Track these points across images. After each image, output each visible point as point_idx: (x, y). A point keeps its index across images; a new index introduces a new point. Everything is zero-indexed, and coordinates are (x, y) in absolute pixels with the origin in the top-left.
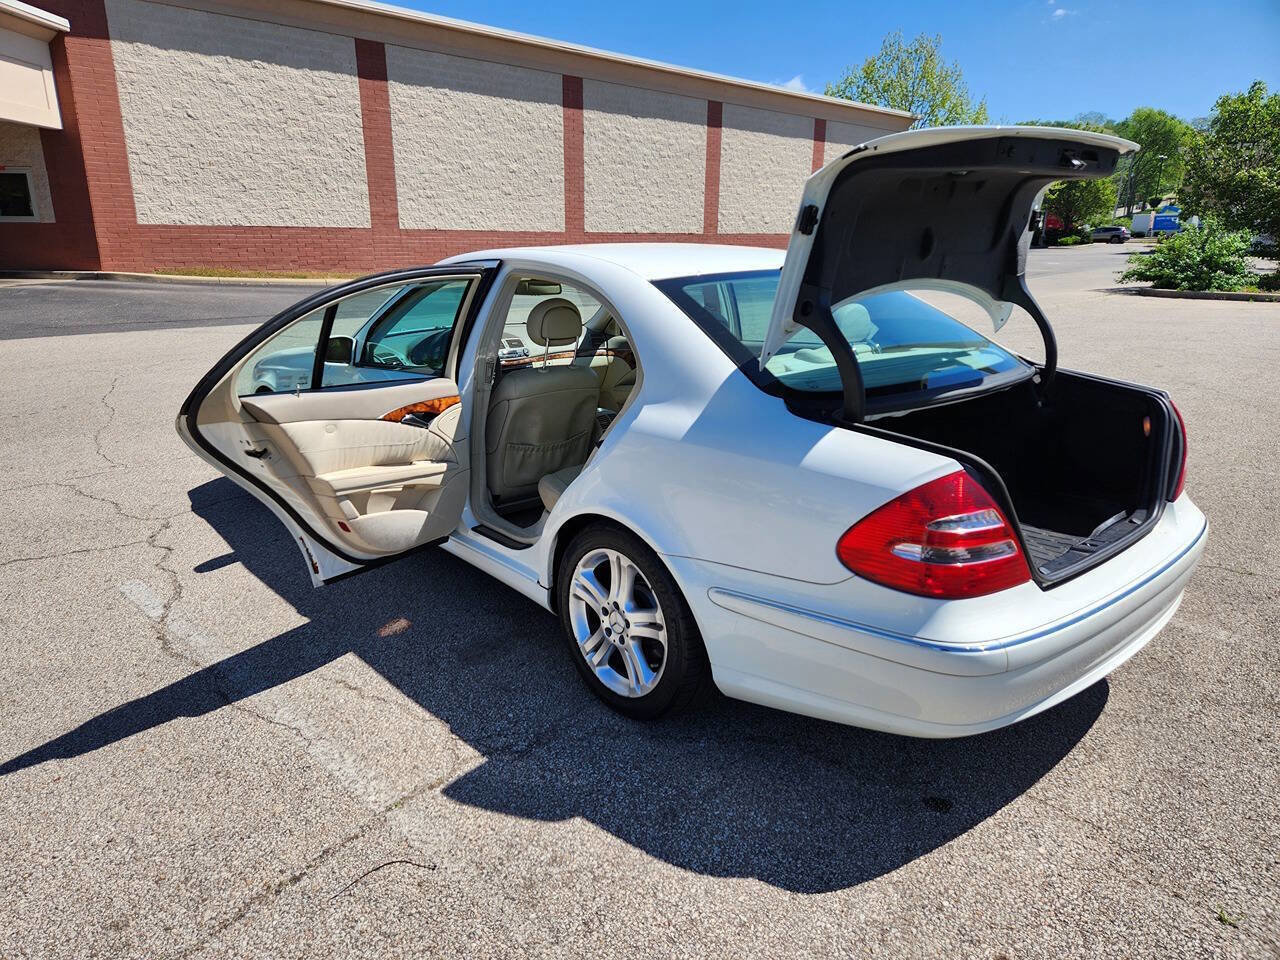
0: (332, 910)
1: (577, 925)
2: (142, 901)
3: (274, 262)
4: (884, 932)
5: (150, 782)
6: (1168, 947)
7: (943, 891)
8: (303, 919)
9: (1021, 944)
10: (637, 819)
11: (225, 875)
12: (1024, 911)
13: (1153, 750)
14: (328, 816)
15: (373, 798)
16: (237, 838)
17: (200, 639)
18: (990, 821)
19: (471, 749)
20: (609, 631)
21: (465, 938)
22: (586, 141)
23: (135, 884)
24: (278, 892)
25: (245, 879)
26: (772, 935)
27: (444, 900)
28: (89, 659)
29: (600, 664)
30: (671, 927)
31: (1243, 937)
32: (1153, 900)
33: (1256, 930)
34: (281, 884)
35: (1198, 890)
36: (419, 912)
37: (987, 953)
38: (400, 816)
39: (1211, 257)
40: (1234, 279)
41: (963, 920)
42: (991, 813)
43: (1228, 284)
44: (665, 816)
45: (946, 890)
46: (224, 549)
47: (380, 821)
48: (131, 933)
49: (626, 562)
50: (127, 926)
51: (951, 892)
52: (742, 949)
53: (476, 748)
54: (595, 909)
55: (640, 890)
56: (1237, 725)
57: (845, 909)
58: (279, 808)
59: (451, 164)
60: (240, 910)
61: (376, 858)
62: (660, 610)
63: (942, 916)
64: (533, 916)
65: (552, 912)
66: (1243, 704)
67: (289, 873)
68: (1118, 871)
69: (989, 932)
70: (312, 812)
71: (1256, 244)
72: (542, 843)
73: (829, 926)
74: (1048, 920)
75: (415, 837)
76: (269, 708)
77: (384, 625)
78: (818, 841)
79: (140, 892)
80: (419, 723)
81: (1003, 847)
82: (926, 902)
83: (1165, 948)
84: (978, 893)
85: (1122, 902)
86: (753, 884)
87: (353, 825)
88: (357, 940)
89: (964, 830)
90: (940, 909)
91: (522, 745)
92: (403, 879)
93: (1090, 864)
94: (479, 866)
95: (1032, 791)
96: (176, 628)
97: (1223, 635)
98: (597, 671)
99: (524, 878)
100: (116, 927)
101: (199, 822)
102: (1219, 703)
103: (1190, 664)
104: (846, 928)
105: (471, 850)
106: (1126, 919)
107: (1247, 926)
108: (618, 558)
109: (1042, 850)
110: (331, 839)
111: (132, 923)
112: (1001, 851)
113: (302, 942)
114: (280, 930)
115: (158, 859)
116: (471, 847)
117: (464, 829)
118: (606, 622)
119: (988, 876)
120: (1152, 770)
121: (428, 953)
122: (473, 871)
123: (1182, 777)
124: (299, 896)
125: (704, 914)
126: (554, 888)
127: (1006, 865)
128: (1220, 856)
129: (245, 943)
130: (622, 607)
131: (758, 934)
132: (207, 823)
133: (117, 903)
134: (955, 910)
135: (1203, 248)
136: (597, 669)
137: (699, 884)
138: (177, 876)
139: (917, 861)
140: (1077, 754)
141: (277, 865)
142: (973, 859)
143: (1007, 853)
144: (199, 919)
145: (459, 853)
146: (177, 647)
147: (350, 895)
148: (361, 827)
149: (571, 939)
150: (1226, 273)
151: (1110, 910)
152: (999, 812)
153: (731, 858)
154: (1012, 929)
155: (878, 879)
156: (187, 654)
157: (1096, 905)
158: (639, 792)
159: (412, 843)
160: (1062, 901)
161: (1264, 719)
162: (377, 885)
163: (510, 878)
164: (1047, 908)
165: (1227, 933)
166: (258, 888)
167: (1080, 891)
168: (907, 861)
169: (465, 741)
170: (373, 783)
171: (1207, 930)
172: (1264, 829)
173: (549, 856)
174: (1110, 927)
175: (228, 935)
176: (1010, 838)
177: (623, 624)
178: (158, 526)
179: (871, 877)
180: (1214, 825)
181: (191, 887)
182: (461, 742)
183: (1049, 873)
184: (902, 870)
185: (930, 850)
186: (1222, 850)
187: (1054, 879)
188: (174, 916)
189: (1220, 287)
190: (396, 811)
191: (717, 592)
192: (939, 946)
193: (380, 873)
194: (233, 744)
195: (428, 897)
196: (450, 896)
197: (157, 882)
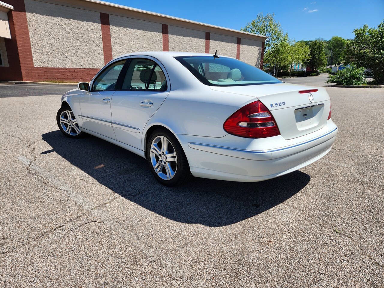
0: (71, 233)
1: (145, 236)
2: (13, 232)
3: (76, 79)
4: (236, 236)
5: (20, 204)
6: (320, 238)
7: (255, 226)
8: (62, 236)
9: (276, 238)
10: (166, 210)
11: (40, 225)
12: (278, 230)
13: (321, 193)
14: (73, 211)
15: (87, 207)
16: (44, 217)
17: (40, 170)
18: (271, 209)
19: (119, 195)
20: (161, 161)
21: (110, 239)
22: (169, 43)
23: (12, 228)
24: (55, 230)
25: (45, 227)
26: (202, 237)
27: (105, 231)
28: (5, 175)
29: (159, 172)
30: (173, 236)
31: (342, 236)
32: (317, 228)
33: (347, 234)
34: (56, 228)
35: (330, 225)
36: (97, 234)
37: (266, 240)
38: (95, 211)
39: (353, 75)
40: (360, 82)
41: (259, 233)
42: (272, 207)
43: (358, 83)
44: (175, 210)
45: (256, 226)
46: (51, 148)
47: (89, 212)
48: (9, 240)
49: (165, 139)
50: (8, 238)
51: (257, 226)
52: (193, 240)
53: (120, 195)
54: (151, 231)
55: (165, 227)
56: (347, 186)
57: (225, 231)
58: (58, 210)
59: (129, 50)
60: (43, 234)
61: (86, 221)
62: (175, 152)
63: (253, 232)
64: (132, 234)
65: (138, 233)
66: (350, 182)
67: (59, 225)
68: (307, 221)
69: (267, 235)
70: (68, 210)
71: (366, 72)
72: (137, 217)
73: (220, 234)
74: (285, 232)
75: (99, 216)
76: (59, 186)
77: (96, 166)
78: (219, 215)
79: (13, 230)
80: (104, 189)
81: (274, 215)
82: (249, 228)
83: (319, 239)
84: (265, 226)
85: (307, 228)
86: (199, 225)
87: (80, 213)
88: (77, 240)
89: (263, 212)
90: (253, 230)
91: (134, 194)
92: (94, 226)
93: (299, 219)
94: (118, 222)
95: (284, 202)
96: (33, 167)
97: (346, 165)
98: (158, 174)
99: (130, 225)
100: (4, 239)
101: (33, 214)
102: (342, 181)
103: (335, 173)
104: (225, 235)
105: (115, 219)
106: (308, 232)
107: (344, 233)
108: (163, 138)
109: (285, 216)
110: (73, 217)
111: (9, 238)
112: (273, 216)
113: (61, 241)
114: (54, 239)
115: (19, 222)
116: (116, 218)
117: (114, 214)
118: (160, 158)
119: (269, 222)
120: (320, 197)
121: (99, 243)
122: (115, 223)
123: (329, 199)
124: (61, 230)
125: (183, 232)
126: (139, 227)
127: (274, 220)
128: (338, 217)
129: (43, 242)
130: (165, 153)
131: (198, 237)
132: (36, 214)
133: (5, 233)
134: (257, 230)
135: (350, 73)
136: (158, 173)
137: (182, 225)
138: (25, 226)
139: (248, 219)
140: (299, 194)
141: (56, 223)
142: (265, 218)
143: (275, 217)
144: (30, 236)
145: (112, 219)
146: (33, 172)
147: (77, 230)
148: (83, 214)
149: (143, 239)
150: (357, 80)
151: (304, 230)
152: (274, 207)
153: (193, 219)
154: (274, 235)
155: (236, 223)
156: (36, 173)
157: (300, 229)
158: (168, 204)
159: (97, 217)
160: (289, 228)
161: (355, 185)
162: (85, 227)
163: (126, 225)
164: (285, 229)
165: (338, 235)
166: (49, 229)
167: (295, 226)
168: (245, 219)
169: (117, 193)
170: (88, 203)
171: (332, 234)
172: (352, 211)
173: (139, 219)
174: (303, 234)
175: (38, 240)
176: (276, 213)
177: (165, 158)
178: (31, 143)
179: (234, 223)
180: (337, 210)
181: (29, 229)
182: (116, 193)
183: (287, 221)
184: (243, 221)
185: (252, 216)
186: (339, 216)
187: (288, 223)
188: (22, 236)
189: (356, 84)
190: (94, 210)
191: (190, 144)
192: (252, 239)
193: (87, 224)
194: (47, 194)
195: (100, 230)
196: (107, 229)
197: (18, 228)
